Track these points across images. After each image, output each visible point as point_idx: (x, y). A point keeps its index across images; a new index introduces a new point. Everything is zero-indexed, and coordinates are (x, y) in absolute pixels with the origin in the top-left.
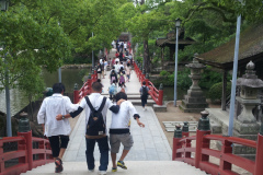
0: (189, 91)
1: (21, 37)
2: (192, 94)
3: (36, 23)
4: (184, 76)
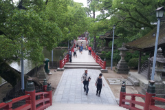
0: (119, 62)
1: (30, 27)
2: (121, 64)
3: (41, 19)
4: (116, 54)
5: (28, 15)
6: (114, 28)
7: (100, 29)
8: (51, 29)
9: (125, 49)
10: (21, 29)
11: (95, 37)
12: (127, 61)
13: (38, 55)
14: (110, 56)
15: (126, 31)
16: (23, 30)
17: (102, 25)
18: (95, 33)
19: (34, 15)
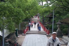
0: (57, 31)
1: (7, 12)
3: (13, 7)
4: (55, 26)
5: (6, 5)
6: (54, 11)
7: (46, 12)
8: (19, 13)
9: (60, 23)
10: (2, 13)
11: (43, 16)
12: (62, 30)
13: (12, 27)
14: (51, 27)
15: (60, 13)
16: (3, 14)
17: (47, 9)
18: (43, 14)
19: (9, 5)
